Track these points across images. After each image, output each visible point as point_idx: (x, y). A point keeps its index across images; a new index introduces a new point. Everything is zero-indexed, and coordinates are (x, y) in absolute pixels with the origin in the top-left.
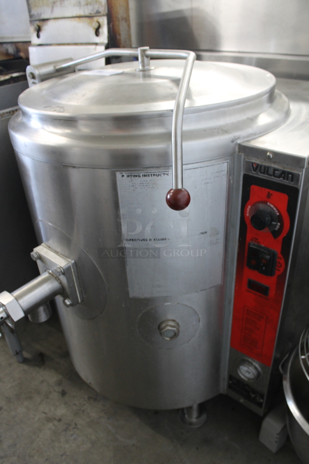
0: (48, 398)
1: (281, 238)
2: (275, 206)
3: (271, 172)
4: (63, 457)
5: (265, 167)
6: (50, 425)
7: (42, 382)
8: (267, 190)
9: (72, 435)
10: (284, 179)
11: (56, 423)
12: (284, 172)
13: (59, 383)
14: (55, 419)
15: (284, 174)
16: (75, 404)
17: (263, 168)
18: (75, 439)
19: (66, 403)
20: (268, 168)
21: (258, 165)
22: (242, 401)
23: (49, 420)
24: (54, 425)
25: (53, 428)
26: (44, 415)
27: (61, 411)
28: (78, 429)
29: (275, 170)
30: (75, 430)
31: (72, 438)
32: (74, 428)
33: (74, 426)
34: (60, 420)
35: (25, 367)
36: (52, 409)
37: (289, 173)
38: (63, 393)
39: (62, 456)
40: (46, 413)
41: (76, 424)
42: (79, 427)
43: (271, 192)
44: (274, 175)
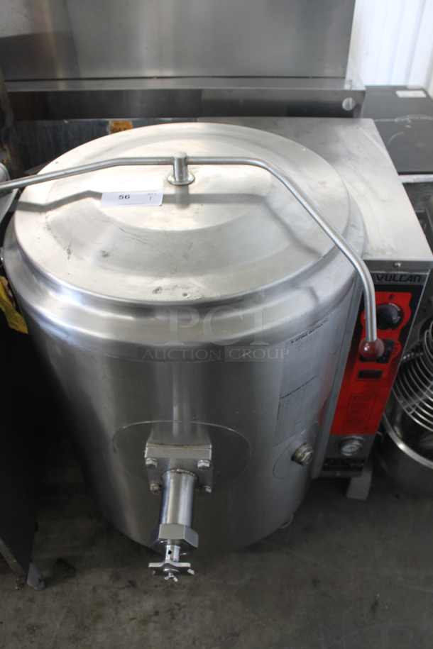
0: (119, 602)
1: (400, 328)
2: (396, 304)
3: (398, 278)
4: (197, 643)
5: (391, 275)
6: (152, 625)
7: (94, 590)
8: (390, 293)
9: (184, 617)
10: (411, 281)
11: (155, 619)
12: (411, 276)
13: (116, 577)
14: (151, 616)
15: (412, 278)
16: (156, 586)
17: (389, 277)
18: (191, 619)
19: (145, 592)
20: (395, 275)
21: (383, 275)
22: (338, 474)
23: (144, 622)
24: (155, 622)
25: (158, 625)
26: (134, 622)
27: (148, 604)
28: (184, 607)
29: (402, 276)
30: (183, 610)
31: (187, 619)
32: (180, 609)
33: (177, 607)
34: (157, 613)
35: (55, 589)
36: (137, 609)
37: (416, 276)
38: (132, 584)
39: (194, 643)
40: (134, 619)
41: (178, 604)
42: (183, 604)
43: (394, 293)
44: (400, 280)
